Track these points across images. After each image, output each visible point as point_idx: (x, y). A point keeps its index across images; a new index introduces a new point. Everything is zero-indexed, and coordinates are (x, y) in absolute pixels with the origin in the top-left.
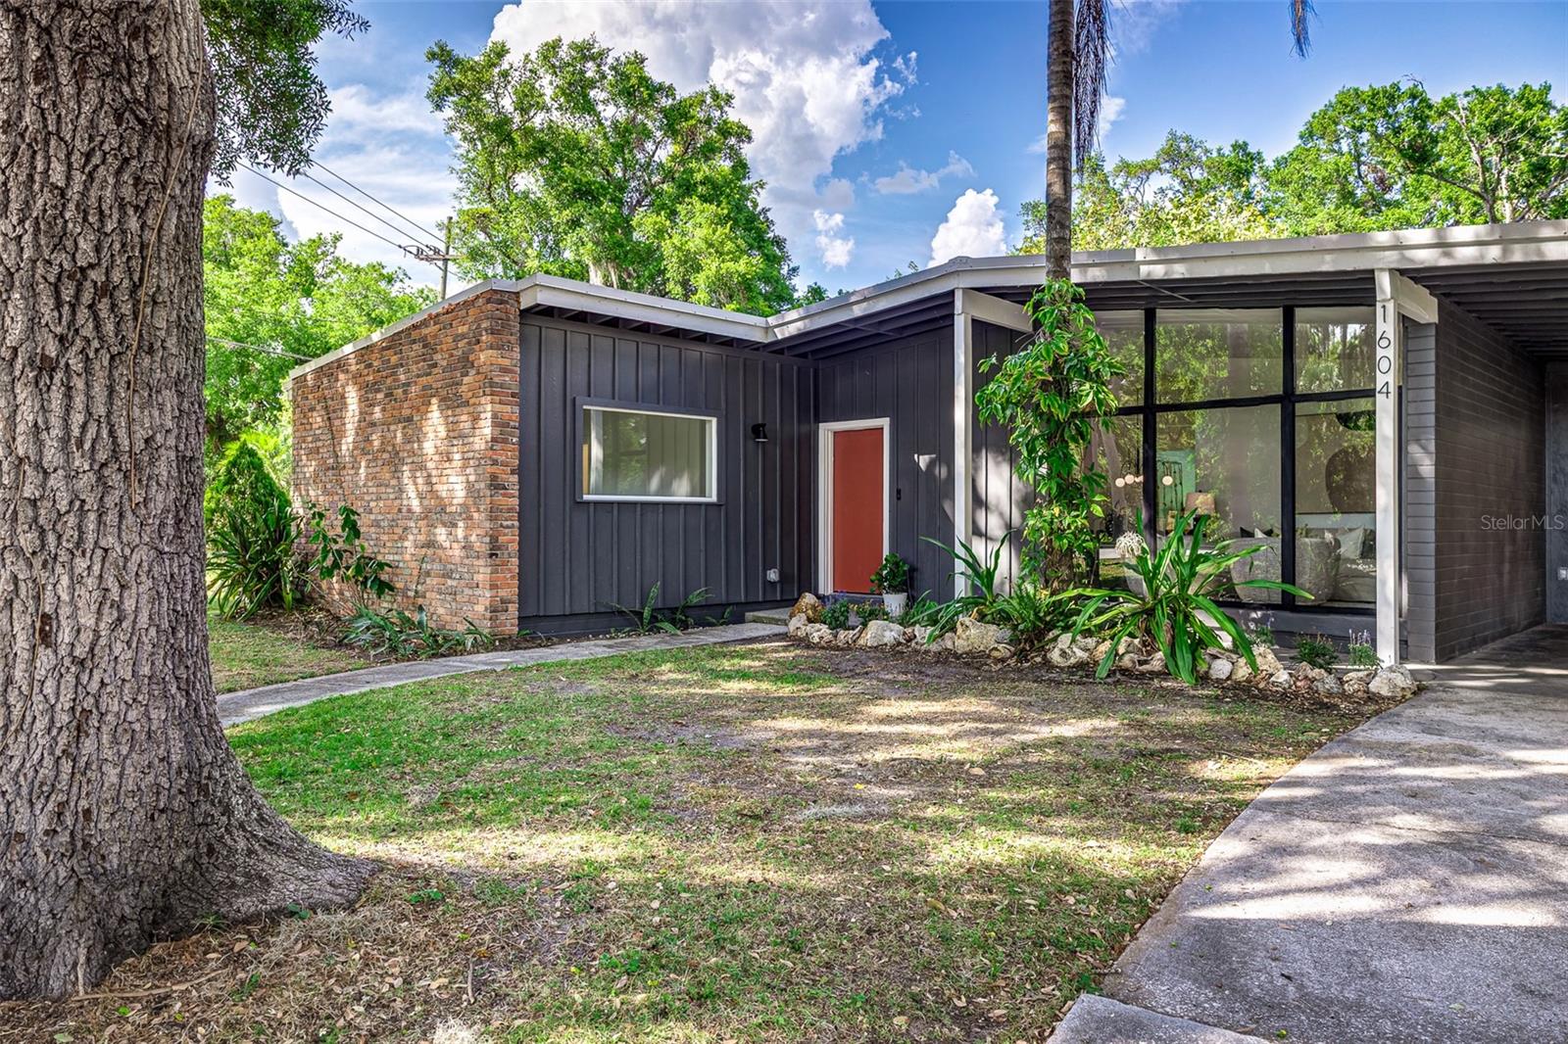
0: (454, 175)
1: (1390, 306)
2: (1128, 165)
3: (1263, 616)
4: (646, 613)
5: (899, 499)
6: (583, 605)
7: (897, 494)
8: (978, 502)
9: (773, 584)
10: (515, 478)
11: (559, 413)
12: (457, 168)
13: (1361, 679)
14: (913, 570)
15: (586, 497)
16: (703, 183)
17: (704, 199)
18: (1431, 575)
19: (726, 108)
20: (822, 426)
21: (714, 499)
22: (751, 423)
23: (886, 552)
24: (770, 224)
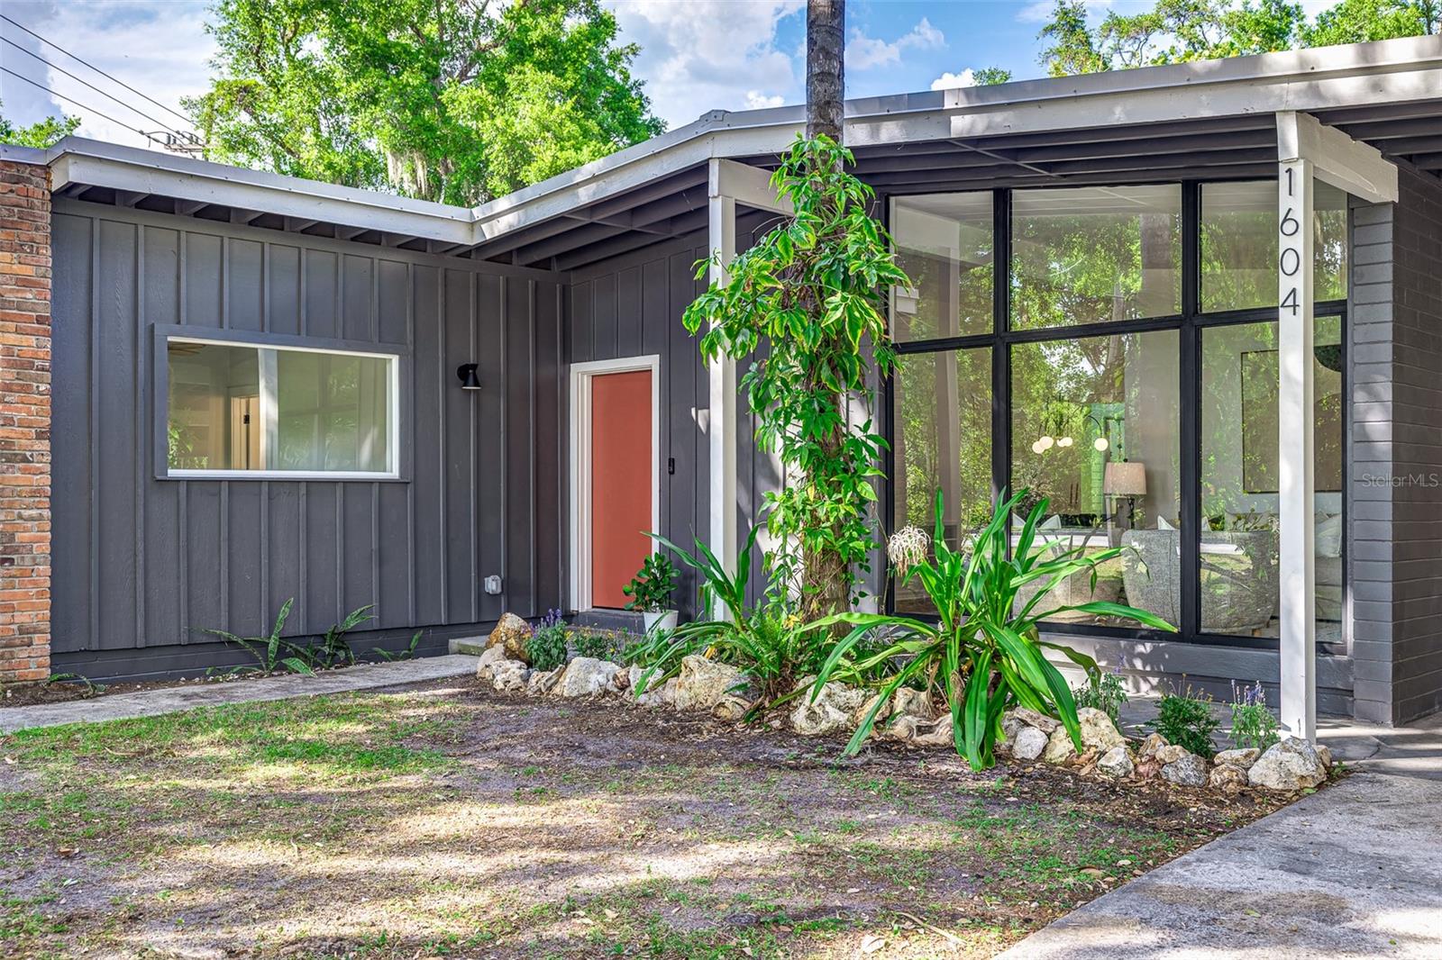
0: (212, 35)
1: (1299, 170)
2: (1118, 22)
3: (1155, 649)
4: (273, 644)
5: (671, 473)
6: (170, 630)
7: (668, 467)
9: (494, 597)
10: (45, 445)
11: (126, 346)
12: (216, 26)
13: (1236, 762)
15: (172, 473)
16: (541, 45)
17: (541, 66)
18: (1387, 590)
20: (576, 368)
21: (393, 472)
22: (456, 363)
24: (643, 102)
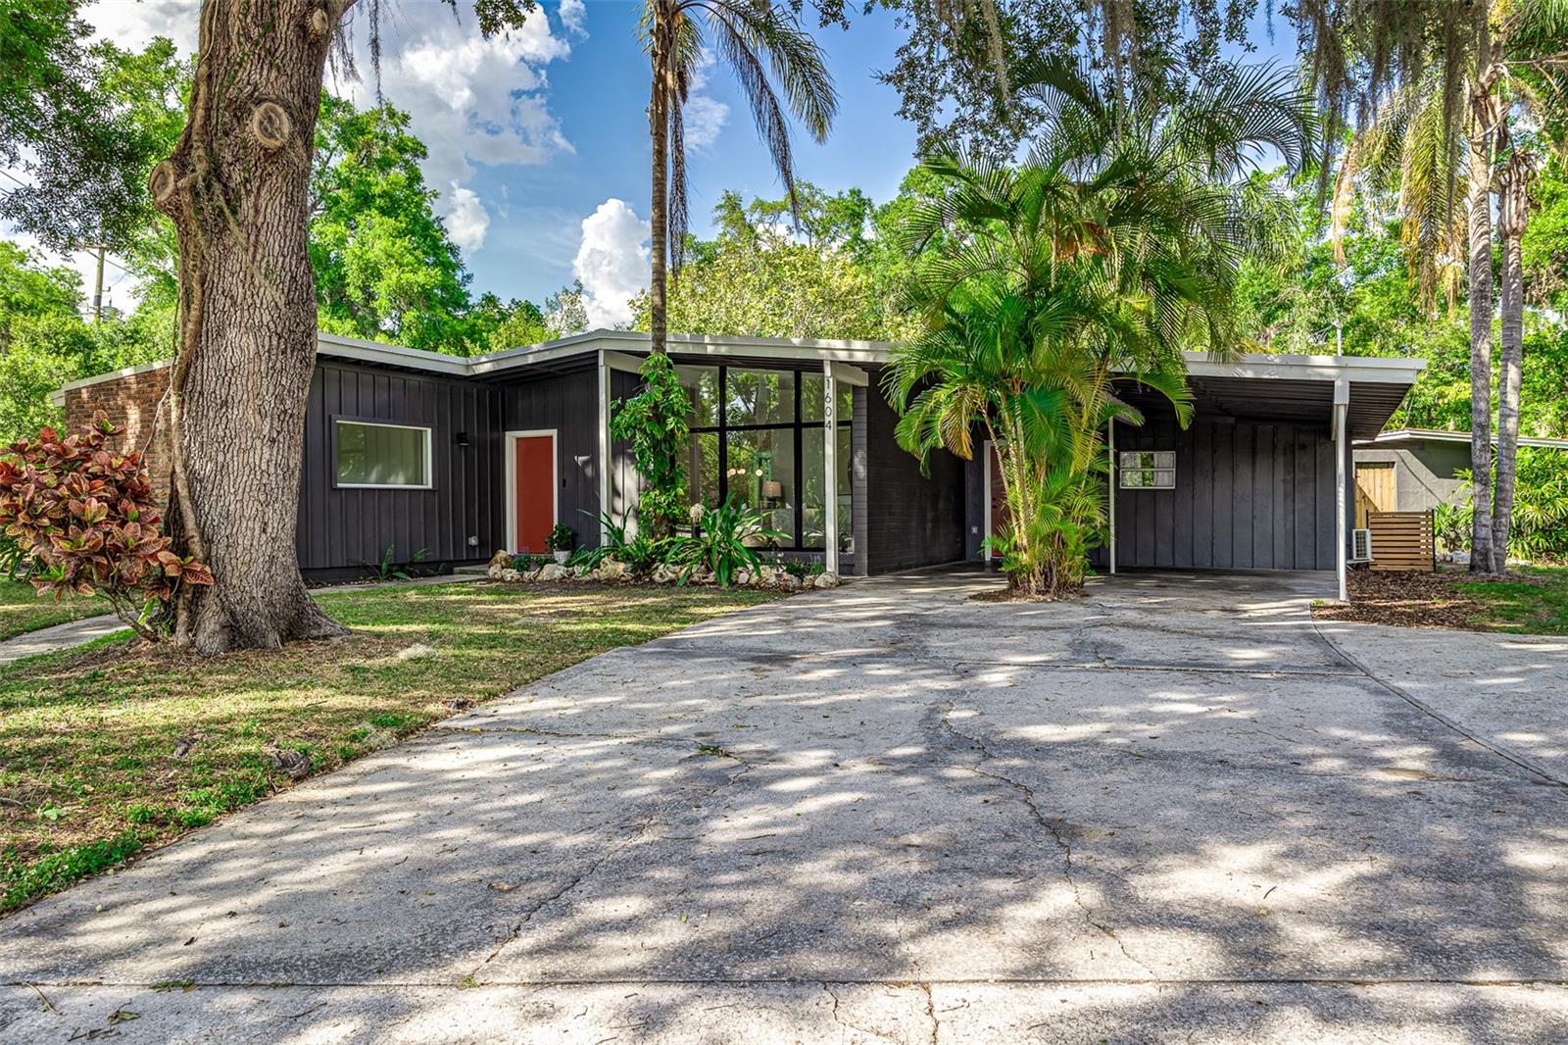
1: (831, 375)
3: (785, 554)
4: (384, 566)
5: (564, 486)
6: (338, 562)
7: (563, 483)
8: (615, 492)
9: (474, 547)
11: (319, 426)
13: (811, 579)
14: (575, 535)
15: (340, 485)
16: (381, 196)
17: (383, 212)
19: (402, 127)
20: (507, 434)
21: (430, 486)
22: (456, 432)
23: (556, 523)
24: (444, 231)
